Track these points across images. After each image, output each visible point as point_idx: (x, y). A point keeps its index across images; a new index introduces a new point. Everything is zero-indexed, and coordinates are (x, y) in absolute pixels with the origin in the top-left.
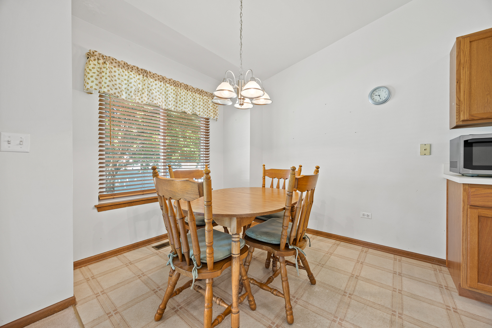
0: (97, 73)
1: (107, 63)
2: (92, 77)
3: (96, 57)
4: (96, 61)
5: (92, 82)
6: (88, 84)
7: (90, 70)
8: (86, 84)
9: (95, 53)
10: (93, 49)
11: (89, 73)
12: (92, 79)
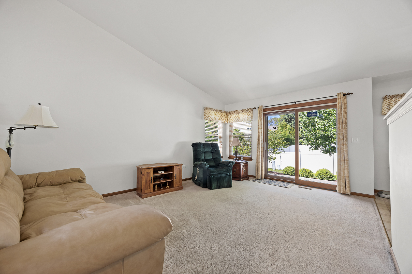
0: (387, 105)
1: (393, 98)
2: (385, 108)
3: (387, 98)
4: (387, 100)
5: (385, 110)
6: (383, 111)
7: (384, 105)
8: (382, 112)
9: (387, 96)
10: (385, 95)
11: (383, 107)
12: (385, 109)
